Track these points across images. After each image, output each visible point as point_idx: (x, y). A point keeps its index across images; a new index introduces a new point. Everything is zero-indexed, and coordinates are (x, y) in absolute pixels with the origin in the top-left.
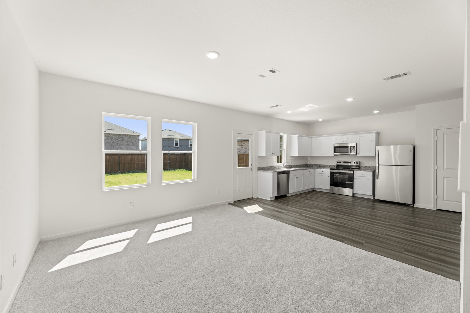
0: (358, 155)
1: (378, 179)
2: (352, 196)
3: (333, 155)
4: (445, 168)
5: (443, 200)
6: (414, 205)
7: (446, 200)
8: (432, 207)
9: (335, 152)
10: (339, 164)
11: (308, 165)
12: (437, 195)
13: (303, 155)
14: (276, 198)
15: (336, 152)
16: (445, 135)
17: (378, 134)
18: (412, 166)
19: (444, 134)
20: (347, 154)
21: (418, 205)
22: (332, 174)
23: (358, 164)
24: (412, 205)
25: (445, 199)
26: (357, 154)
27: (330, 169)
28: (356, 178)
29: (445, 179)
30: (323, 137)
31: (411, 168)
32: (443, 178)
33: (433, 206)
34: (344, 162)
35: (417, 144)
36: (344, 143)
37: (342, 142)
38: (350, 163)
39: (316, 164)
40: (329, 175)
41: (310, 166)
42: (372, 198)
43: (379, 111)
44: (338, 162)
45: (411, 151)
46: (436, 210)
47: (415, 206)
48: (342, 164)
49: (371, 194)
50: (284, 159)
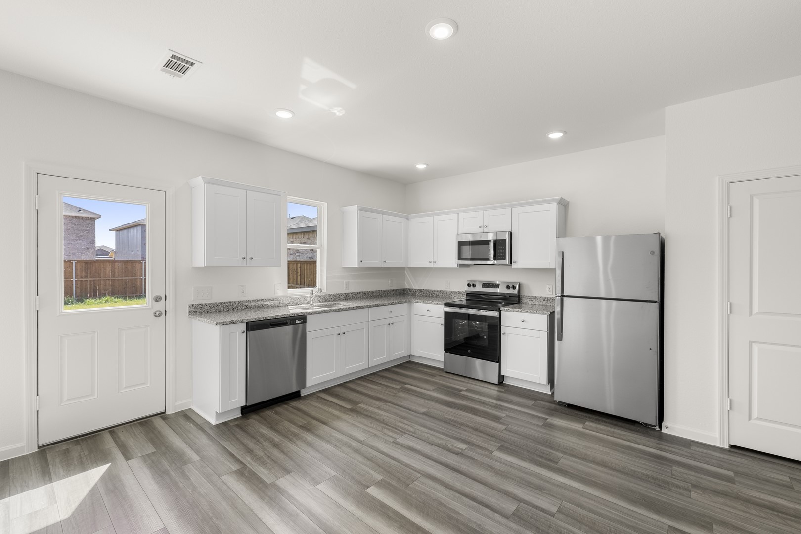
0: (514, 266)
1: (560, 338)
2: (495, 384)
3: (456, 266)
4: (756, 309)
5: (750, 418)
6: (660, 427)
7: (758, 419)
8: (716, 437)
9: (460, 258)
10: (472, 289)
11: (404, 290)
12: (731, 400)
13: (380, 265)
14: (246, 411)
15: (464, 257)
16: (756, 201)
17: (564, 205)
18: (655, 302)
19: (751, 198)
20: (488, 262)
21: (674, 426)
22: (449, 318)
23: (516, 292)
24: (657, 428)
25: (755, 414)
26: (511, 263)
27: (446, 305)
28: (506, 332)
29: (756, 348)
30: (433, 215)
31: (655, 307)
32: (751, 343)
33: (717, 434)
34: (485, 285)
35: (670, 232)
36: (480, 230)
37: (476, 229)
38: (497, 286)
39: (422, 288)
40: (443, 321)
41: (408, 294)
42: (547, 391)
43: (565, 132)
44: (469, 285)
45: (652, 253)
46: (727, 447)
47: (664, 431)
48: (479, 289)
49: (544, 380)
50: (321, 276)
